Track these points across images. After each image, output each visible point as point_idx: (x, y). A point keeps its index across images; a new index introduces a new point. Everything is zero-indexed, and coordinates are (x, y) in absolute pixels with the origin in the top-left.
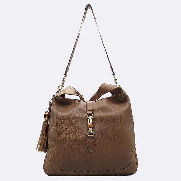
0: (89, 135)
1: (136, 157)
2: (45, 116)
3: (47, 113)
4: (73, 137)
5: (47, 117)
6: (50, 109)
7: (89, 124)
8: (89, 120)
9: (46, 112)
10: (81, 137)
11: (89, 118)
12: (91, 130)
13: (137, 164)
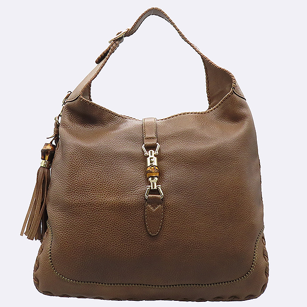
0: (151, 196)
1: (265, 255)
2: (44, 153)
3: (49, 147)
4: (112, 199)
5: (47, 157)
6: (57, 137)
7: (149, 169)
8: (148, 159)
9: (47, 144)
10: (130, 198)
11: (148, 156)
12: (154, 183)
13: (267, 274)
